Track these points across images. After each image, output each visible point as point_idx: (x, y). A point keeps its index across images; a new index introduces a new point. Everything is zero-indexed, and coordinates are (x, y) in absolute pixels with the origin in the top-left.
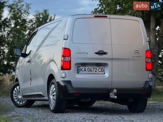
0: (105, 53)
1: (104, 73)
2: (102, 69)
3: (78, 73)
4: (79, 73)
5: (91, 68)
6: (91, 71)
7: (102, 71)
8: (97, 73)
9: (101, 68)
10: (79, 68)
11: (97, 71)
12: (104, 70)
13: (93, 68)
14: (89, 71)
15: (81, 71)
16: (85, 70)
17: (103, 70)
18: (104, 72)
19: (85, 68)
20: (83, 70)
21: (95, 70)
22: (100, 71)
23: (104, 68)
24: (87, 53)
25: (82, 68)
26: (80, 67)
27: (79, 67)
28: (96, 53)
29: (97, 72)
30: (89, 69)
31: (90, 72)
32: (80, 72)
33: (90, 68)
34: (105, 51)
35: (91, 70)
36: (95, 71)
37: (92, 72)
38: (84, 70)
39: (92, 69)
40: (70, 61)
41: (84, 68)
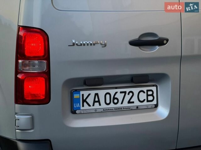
0: (161, 42)
1: (156, 106)
2: (150, 93)
3: (74, 112)
4: (77, 112)
5: (116, 93)
6: (116, 101)
7: (150, 98)
8: (135, 108)
9: (145, 89)
10: (76, 96)
11: (135, 99)
12: (155, 95)
13: (121, 92)
14: (108, 102)
15: (85, 103)
16: (97, 100)
17: (152, 95)
18: (155, 102)
19: (97, 94)
20: (90, 100)
21: (128, 97)
22: (142, 100)
23: (154, 89)
24: (105, 45)
25: (86, 93)
26: (82, 93)
27: (76, 90)
28: (133, 43)
29: (133, 102)
30: (108, 96)
31: (112, 105)
32: (82, 108)
33: (112, 92)
34: (161, 35)
35: (114, 98)
36: (129, 102)
37: (119, 105)
38: (95, 102)
39: (120, 96)
40: (47, 74)
41: (93, 93)
